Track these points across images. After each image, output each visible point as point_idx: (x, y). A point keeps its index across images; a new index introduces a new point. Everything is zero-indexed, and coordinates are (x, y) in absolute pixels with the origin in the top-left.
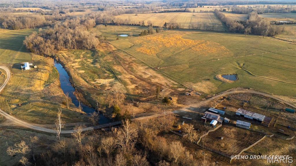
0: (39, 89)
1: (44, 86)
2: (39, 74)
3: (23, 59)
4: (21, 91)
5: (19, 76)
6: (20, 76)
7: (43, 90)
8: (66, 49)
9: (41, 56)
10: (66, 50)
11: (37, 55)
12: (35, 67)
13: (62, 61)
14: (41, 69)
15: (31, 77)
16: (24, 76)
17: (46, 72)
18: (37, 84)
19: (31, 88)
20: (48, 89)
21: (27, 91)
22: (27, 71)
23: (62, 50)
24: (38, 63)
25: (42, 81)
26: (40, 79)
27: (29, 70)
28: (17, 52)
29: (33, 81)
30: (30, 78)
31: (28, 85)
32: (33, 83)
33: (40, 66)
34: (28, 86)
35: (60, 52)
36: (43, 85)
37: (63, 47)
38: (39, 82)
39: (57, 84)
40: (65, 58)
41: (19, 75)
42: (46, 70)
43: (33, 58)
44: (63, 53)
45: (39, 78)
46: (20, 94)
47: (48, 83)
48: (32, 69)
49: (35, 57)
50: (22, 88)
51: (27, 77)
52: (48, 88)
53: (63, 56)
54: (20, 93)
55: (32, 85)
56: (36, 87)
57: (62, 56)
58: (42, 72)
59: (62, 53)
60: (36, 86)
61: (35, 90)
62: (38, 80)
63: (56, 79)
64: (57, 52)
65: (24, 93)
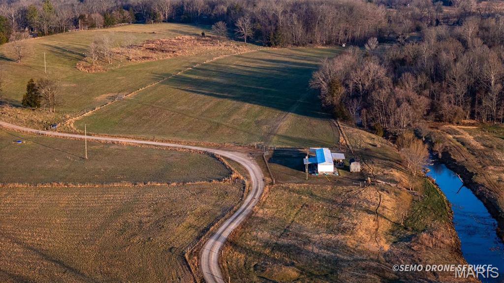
0: (372, 246)
1: (393, 239)
2: (370, 194)
3: (306, 138)
4: (305, 244)
5: (293, 191)
6: (298, 192)
7: (389, 251)
8: (473, 121)
9: (373, 136)
10: (473, 125)
11: (356, 130)
12: (355, 167)
13: (459, 159)
14: (375, 177)
15: (340, 200)
16: (312, 195)
17: (397, 190)
18: (364, 226)
19: (343, 237)
20: (408, 252)
21: (328, 247)
22: (324, 176)
23: (455, 120)
24: (364, 155)
25: (381, 221)
26: (375, 213)
27: (330, 177)
28: (285, 113)
29: (350, 215)
30: (334, 202)
31: (328, 226)
32: (347, 222)
33: (373, 169)
34: (330, 230)
35: (447, 126)
36: (387, 234)
37: (461, 109)
38: (372, 222)
39: (448, 241)
40: (472, 151)
41: (296, 186)
42: (396, 182)
43: (342, 139)
44: (461, 131)
45: (372, 207)
46: (299, 253)
47: (409, 233)
48: (343, 174)
49: (349, 136)
50: (309, 234)
51: (324, 200)
52: (409, 247)
53: (463, 144)
54: (299, 249)
55: (345, 229)
56: (362, 238)
57: (459, 144)
58: (383, 190)
59: (456, 132)
60: (361, 234)
61: (360, 248)
62: (365, 214)
63: (437, 222)
64: (437, 128)
65: (316, 250)
